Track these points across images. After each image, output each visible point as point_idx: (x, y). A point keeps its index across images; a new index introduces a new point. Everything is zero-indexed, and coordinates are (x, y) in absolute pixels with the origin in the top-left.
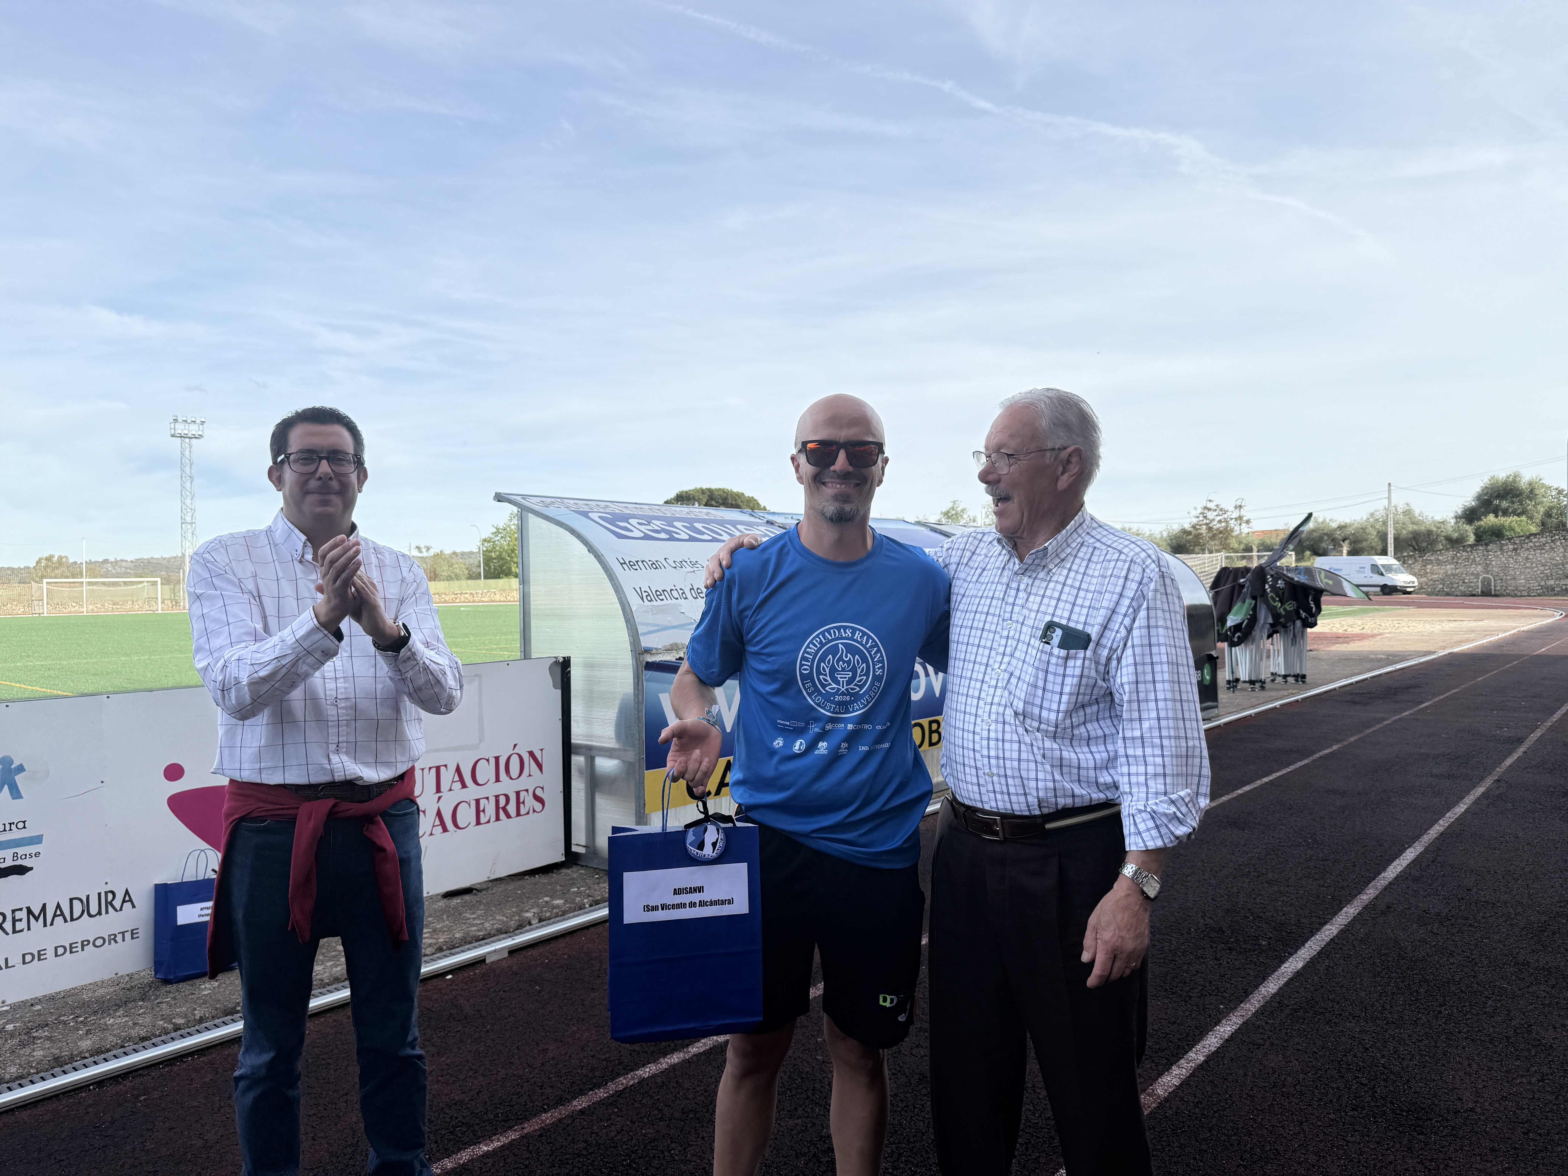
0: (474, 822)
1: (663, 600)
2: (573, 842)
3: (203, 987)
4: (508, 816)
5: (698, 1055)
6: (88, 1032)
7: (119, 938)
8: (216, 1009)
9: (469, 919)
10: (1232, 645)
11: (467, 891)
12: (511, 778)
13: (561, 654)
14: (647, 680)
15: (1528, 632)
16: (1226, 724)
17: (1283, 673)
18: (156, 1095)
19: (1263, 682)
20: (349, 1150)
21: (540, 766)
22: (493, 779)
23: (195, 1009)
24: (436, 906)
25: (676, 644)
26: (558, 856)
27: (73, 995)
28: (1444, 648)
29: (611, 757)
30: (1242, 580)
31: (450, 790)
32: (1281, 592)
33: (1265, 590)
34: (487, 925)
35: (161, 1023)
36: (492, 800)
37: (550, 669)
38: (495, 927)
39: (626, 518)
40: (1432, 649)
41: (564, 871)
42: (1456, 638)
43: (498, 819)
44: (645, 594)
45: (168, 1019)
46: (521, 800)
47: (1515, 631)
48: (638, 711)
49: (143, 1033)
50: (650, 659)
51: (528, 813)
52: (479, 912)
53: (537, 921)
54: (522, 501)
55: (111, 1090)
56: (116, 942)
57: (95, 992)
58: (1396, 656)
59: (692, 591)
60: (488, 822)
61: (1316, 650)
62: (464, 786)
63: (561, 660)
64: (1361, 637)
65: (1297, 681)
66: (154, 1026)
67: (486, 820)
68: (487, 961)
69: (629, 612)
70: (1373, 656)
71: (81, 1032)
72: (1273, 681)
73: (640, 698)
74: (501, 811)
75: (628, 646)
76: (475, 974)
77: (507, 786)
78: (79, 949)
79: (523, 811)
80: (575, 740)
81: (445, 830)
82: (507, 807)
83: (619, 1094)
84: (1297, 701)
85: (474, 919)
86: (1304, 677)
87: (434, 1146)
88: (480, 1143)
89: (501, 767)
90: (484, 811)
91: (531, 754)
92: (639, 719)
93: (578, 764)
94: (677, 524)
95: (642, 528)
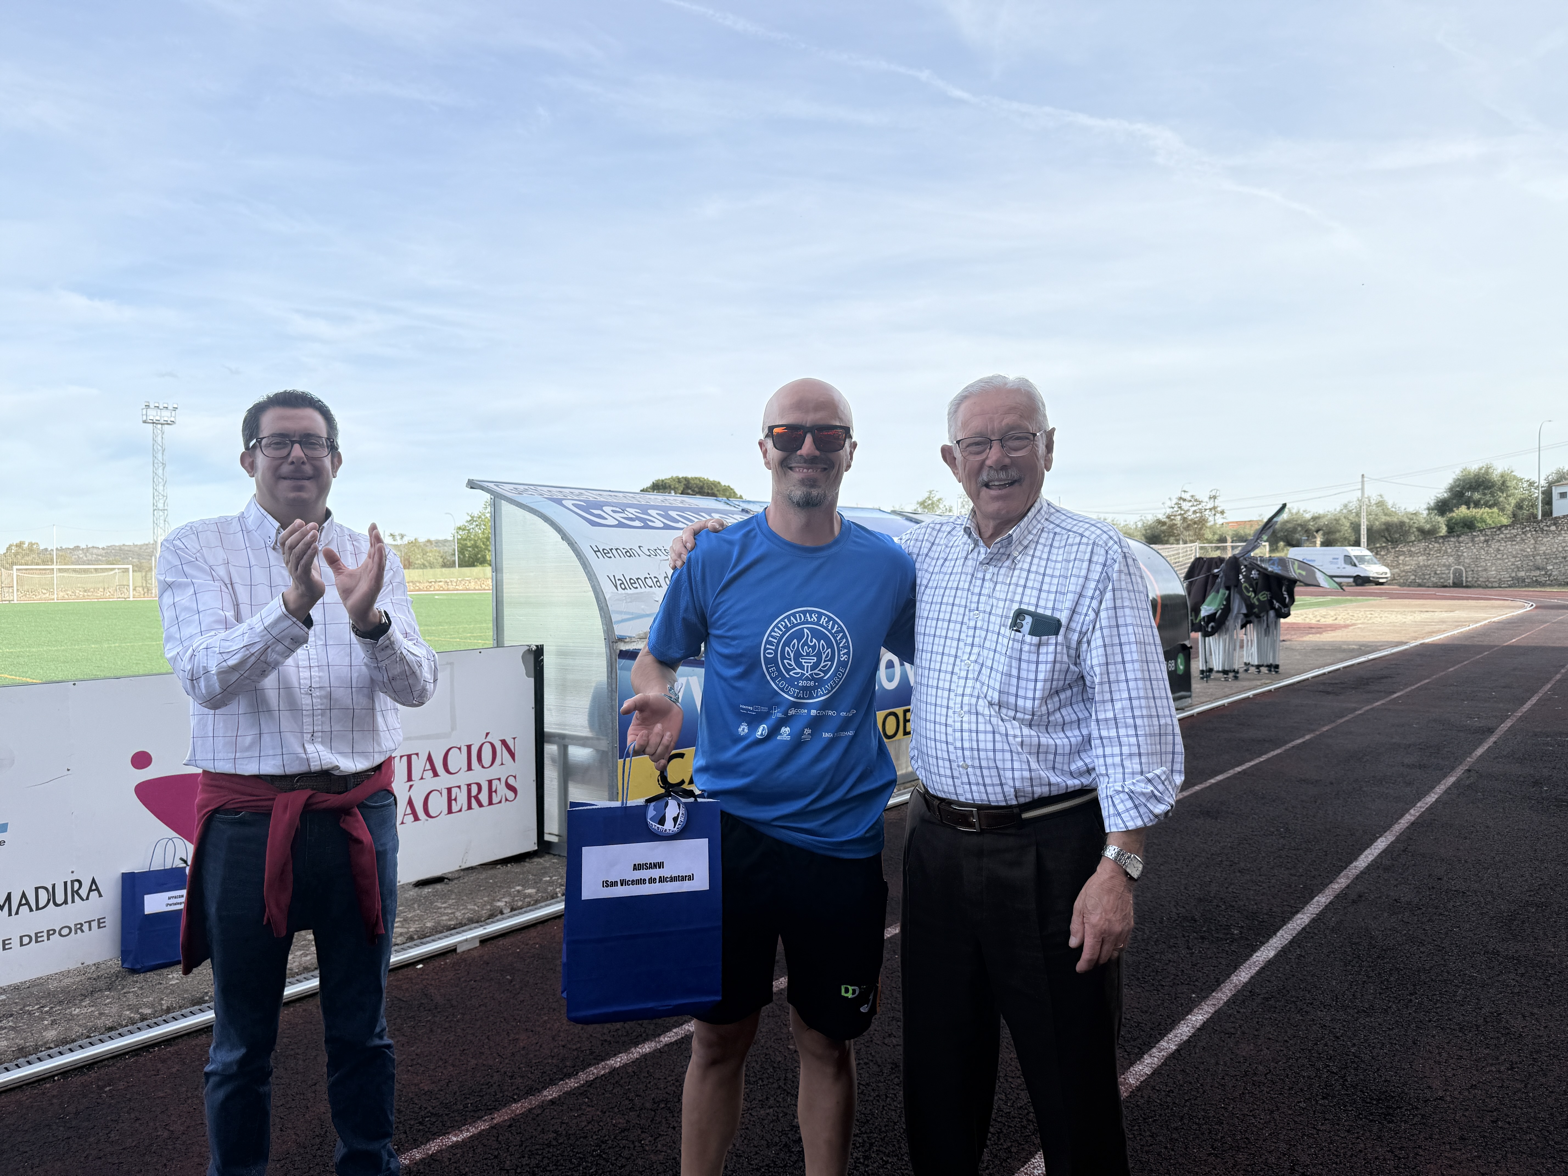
0: (446, 811)
1: (637, 588)
2: (546, 830)
3: (170, 976)
4: (480, 805)
5: (669, 1045)
6: (53, 1022)
7: (86, 927)
8: (184, 999)
9: (441, 908)
10: (1206, 634)
11: (439, 880)
12: (483, 767)
13: (534, 643)
14: (621, 669)
15: (1498, 622)
16: (1199, 714)
17: (1256, 663)
18: (121, 1085)
19: (1236, 672)
20: (318, 1141)
21: (512, 755)
22: (465, 767)
23: (162, 999)
24: (407, 896)
26: (531, 845)
27: (38, 985)
28: (1416, 639)
29: (584, 745)
30: (1216, 571)
31: (422, 778)
32: (1254, 583)
33: (1239, 580)
34: (458, 914)
35: (128, 1013)
36: (464, 789)
37: (523, 657)
38: (466, 916)
39: (600, 506)
40: (1404, 639)
41: (536, 860)
42: (1428, 629)
43: (470, 807)
44: (619, 583)
45: (134, 1008)
46: (494, 789)
47: (1486, 622)
48: (612, 701)
49: (109, 1023)
50: (624, 647)
51: (500, 802)
52: (451, 902)
53: (509, 910)
54: (495, 487)
55: (76, 1081)
56: (82, 931)
57: (60, 981)
58: (1368, 646)
60: (460, 811)
61: (1290, 640)
62: (436, 774)
63: (534, 648)
64: (1333, 628)
65: (1270, 671)
66: (120, 1016)
67: (458, 808)
68: (459, 951)
69: (603, 600)
70: (1345, 647)
71: (46, 1022)
72: (1246, 671)
73: (614, 686)
74: (473, 801)
75: (602, 635)
76: (446, 963)
77: (479, 775)
78: (45, 938)
79: (495, 800)
80: (547, 729)
81: (416, 818)
82: (479, 796)
83: (590, 1084)
84: (1270, 691)
85: (445, 908)
86: (1277, 667)
87: (403, 1136)
88: (449, 1133)
89: (473, 756)
90: (455, 800)
91: (504, 742)
92: (612, 707)
93: (551, 750)
94: (651, 512)
95: (617, 516)
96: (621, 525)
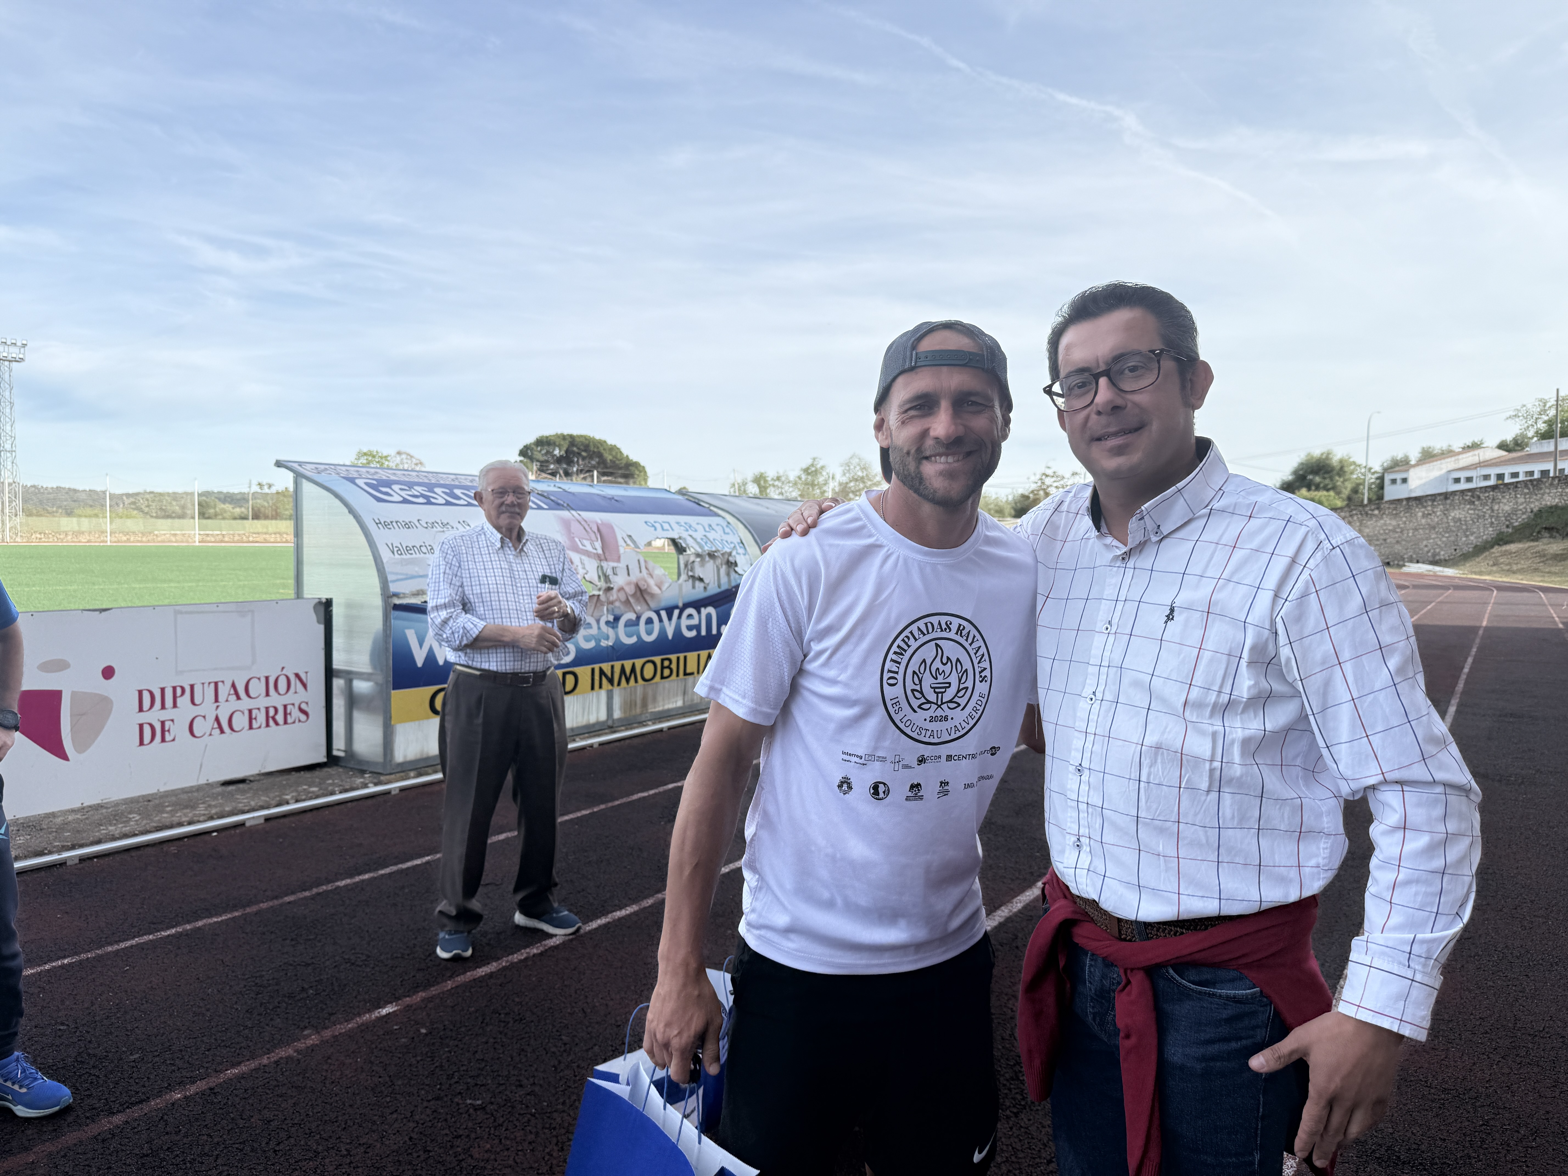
0: (247, 726)
1: (412, 554)
2: (333, 747)
4: (277, 724)
9: (239, 799)
11: (242, 781)
12: (279, 694)
13: (324, 596)
14: (395, 618)
21: (305, 685)
22: (264, 694)
24: (214, 791)
26: (320, 757)
29: (366, 679)
31: (227, 701)
34: (252, 802)
36: (263, 711)
37: (315, 607)
39: (390, 483)
41: (326, 770)
43: (268, 725)
46: (288, 712)
48: (386, 643)
50: (397, 601)
51: (294, 722)
52: (248, 795)
53: (291, 800)
54: (299, 467)
60: (260, 727)
62: (238, 698)
63: (324, 601)
67: (258, 725)
68: (248, 824)
69: (381, 564)
73: (389, 633)
74: (271, 720)
75: (378, 591)
76: (237, 833)
77: (276, 700)
79: (289, 720)
80: (336, 666)
81: (222, 732)
82: (276, 717)
85: (242, 799)
88: (213, 917)
89: (270, 685)
90: (255, 719)
91: (297, 676)
92: (387, 649)
93: (338, 683)
94: (437, 490)
95: (403, 493)
96: (405, 501)
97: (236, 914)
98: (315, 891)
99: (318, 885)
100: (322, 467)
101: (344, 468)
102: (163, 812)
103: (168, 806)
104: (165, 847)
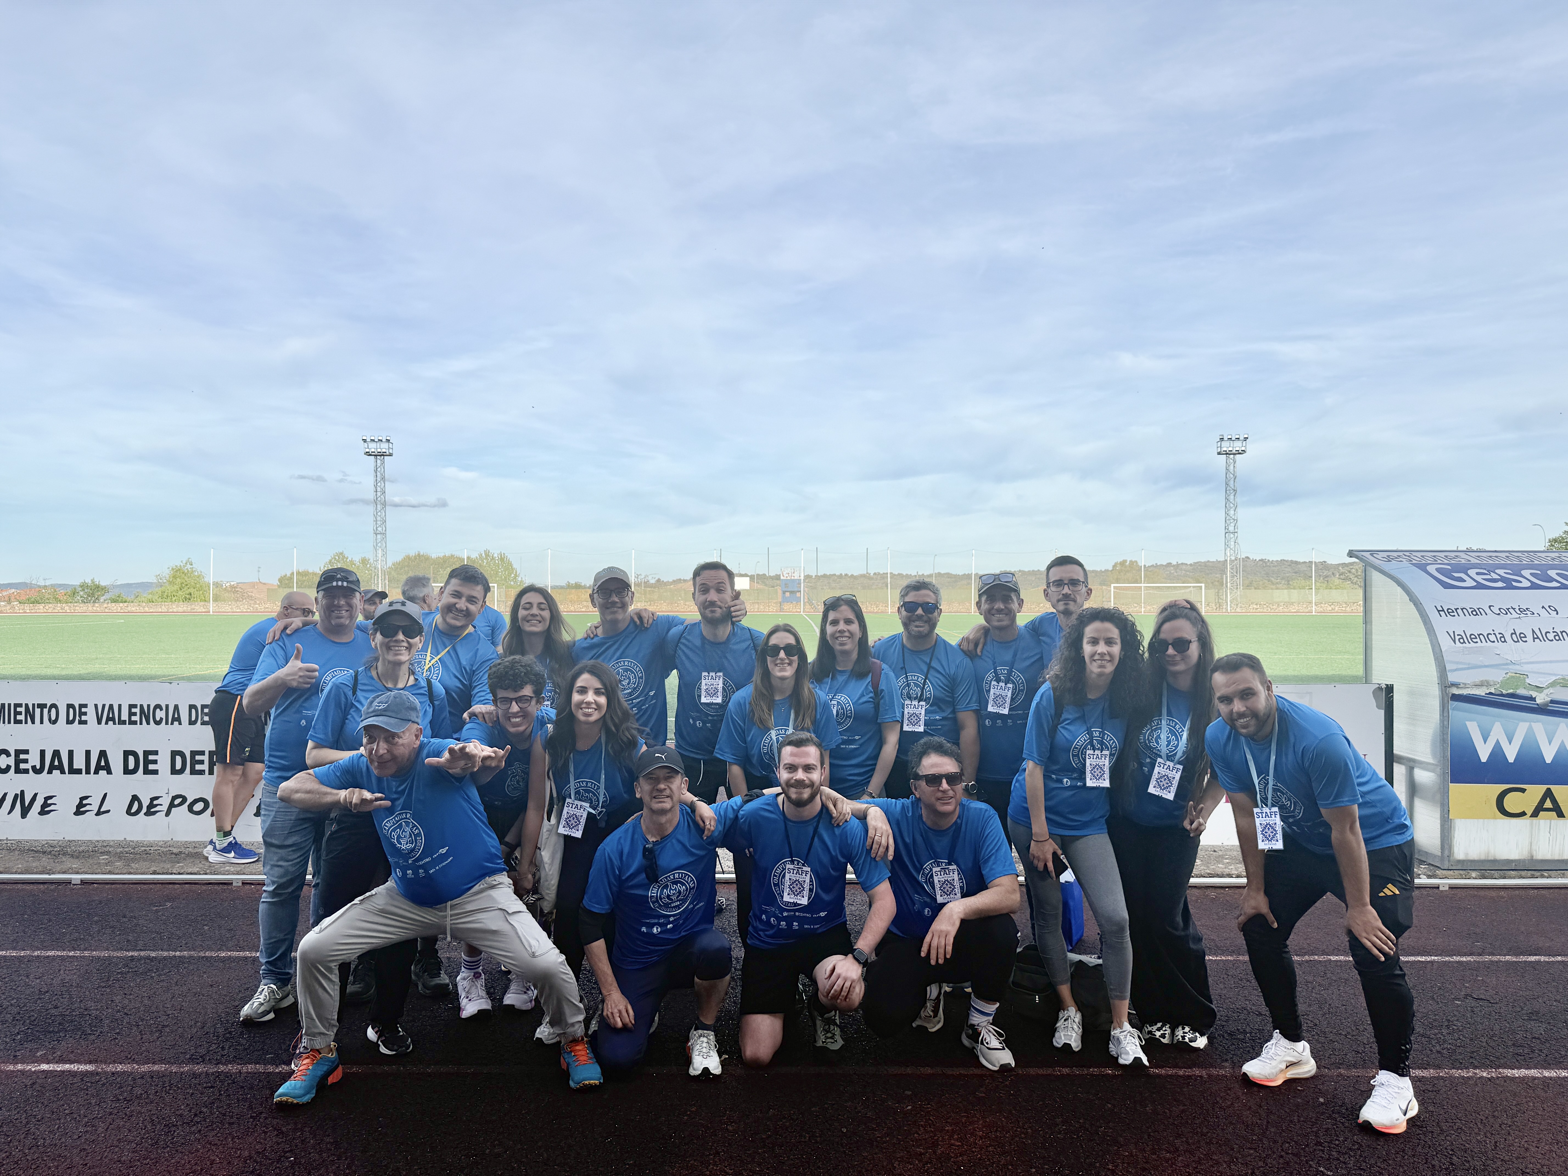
1: (1477, 642)
13: (1384, 681)
14: (1453, 709)
25: (1487, 682)
29: (1427, 769)
37: (1374, 692)
48: (1443, 734)
50: (1456, 691)
59: (1514, 636)
63: (1384, 686)
69: (1439, 652)
73: (1446, 723)
75: (1435, 680)
80: (1398, 751)
92: (1443, 741)
93: (1399, 771)
94: (1524, 572)
95: (1479, 578)
96: (1479, 586)
97: (1230, 958)
98: (1307, 958)
99: (1313, 954)
100: (1395, 554)
101: (1419, 554)
102: (1219, 862)
103: (1226, 859)
104: (1208, 892)
